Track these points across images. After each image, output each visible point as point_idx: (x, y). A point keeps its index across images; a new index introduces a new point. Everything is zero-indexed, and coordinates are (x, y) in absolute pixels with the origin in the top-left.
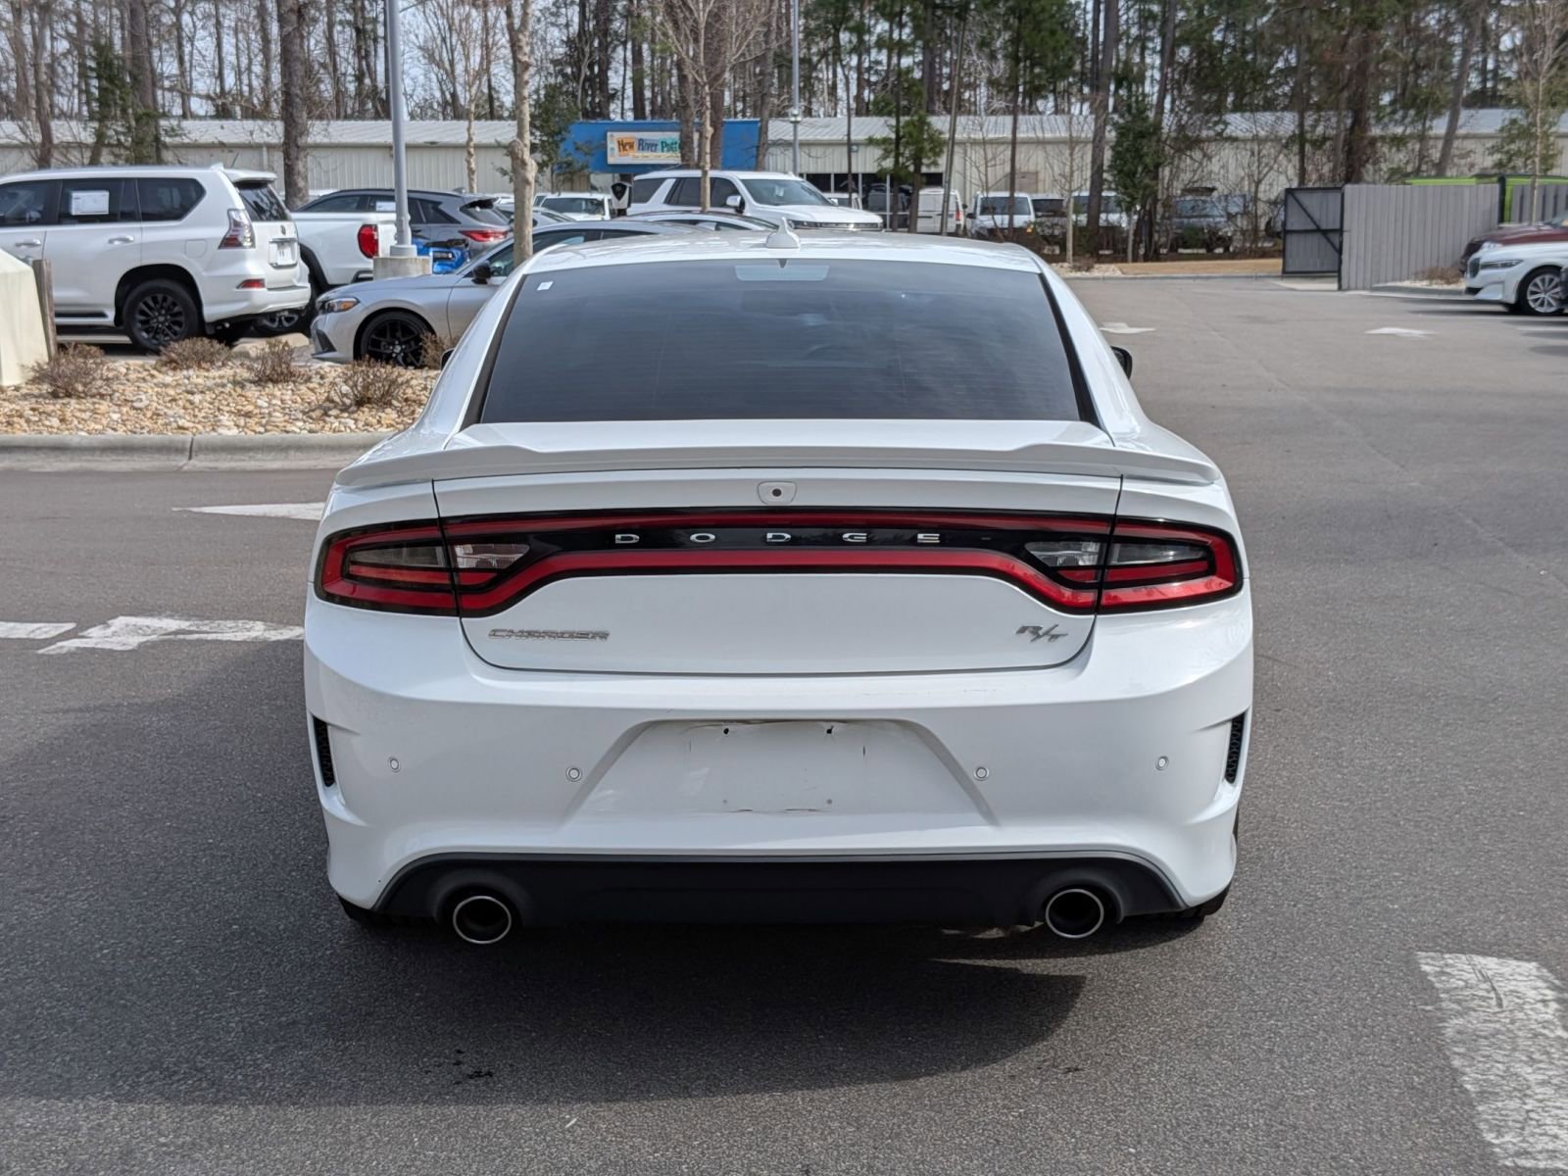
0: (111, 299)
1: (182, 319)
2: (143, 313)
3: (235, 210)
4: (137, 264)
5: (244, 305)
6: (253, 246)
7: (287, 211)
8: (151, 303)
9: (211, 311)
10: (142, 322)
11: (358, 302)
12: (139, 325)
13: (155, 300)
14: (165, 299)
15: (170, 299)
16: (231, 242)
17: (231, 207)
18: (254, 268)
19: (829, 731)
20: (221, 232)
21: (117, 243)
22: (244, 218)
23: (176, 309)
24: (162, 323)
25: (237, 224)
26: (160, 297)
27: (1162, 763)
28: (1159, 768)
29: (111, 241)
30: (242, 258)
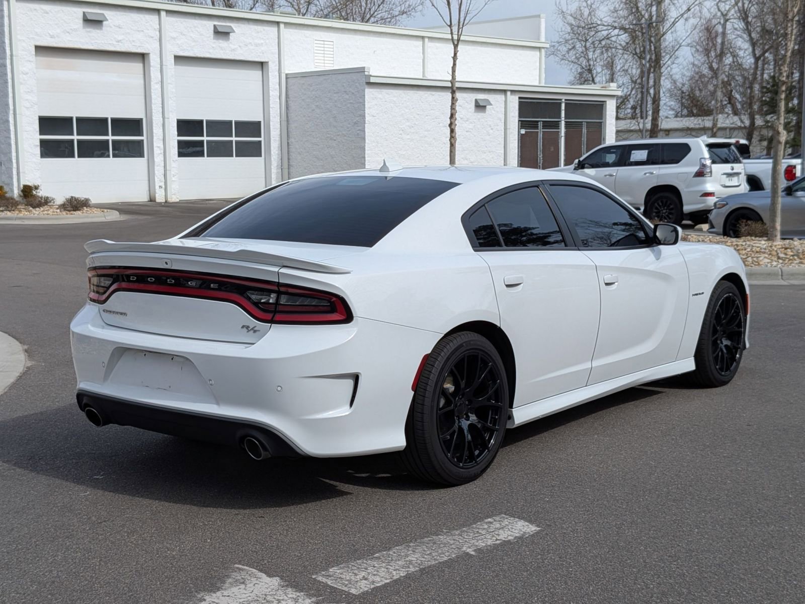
0: (643, 202)
1: (673, 211)
2: (656, 208)
3: (705, 158)
4: (655, 185)
5: (703, 205)
6: (711, 176)
7: (741, 159)
8: (661, 204)
9: (687, 208)
10: (656, 213)
11: (727, 204)
12: (654, 214)
13: (662, 202)
14: (667, 202)
15: (669, 202)
16: (700, 174)
17: (702, 157)
18: (709, 187)
19: (172, 359)
20: (695, 169)
21: (647, 174)
22: (708, 162)
23: (671, 207)
24: (665, 213)
25: (704, 166)
26: (664, 201)
27: (279, 389)
28: (278, 391)
29: (645, 174)
30: (704, 182)
